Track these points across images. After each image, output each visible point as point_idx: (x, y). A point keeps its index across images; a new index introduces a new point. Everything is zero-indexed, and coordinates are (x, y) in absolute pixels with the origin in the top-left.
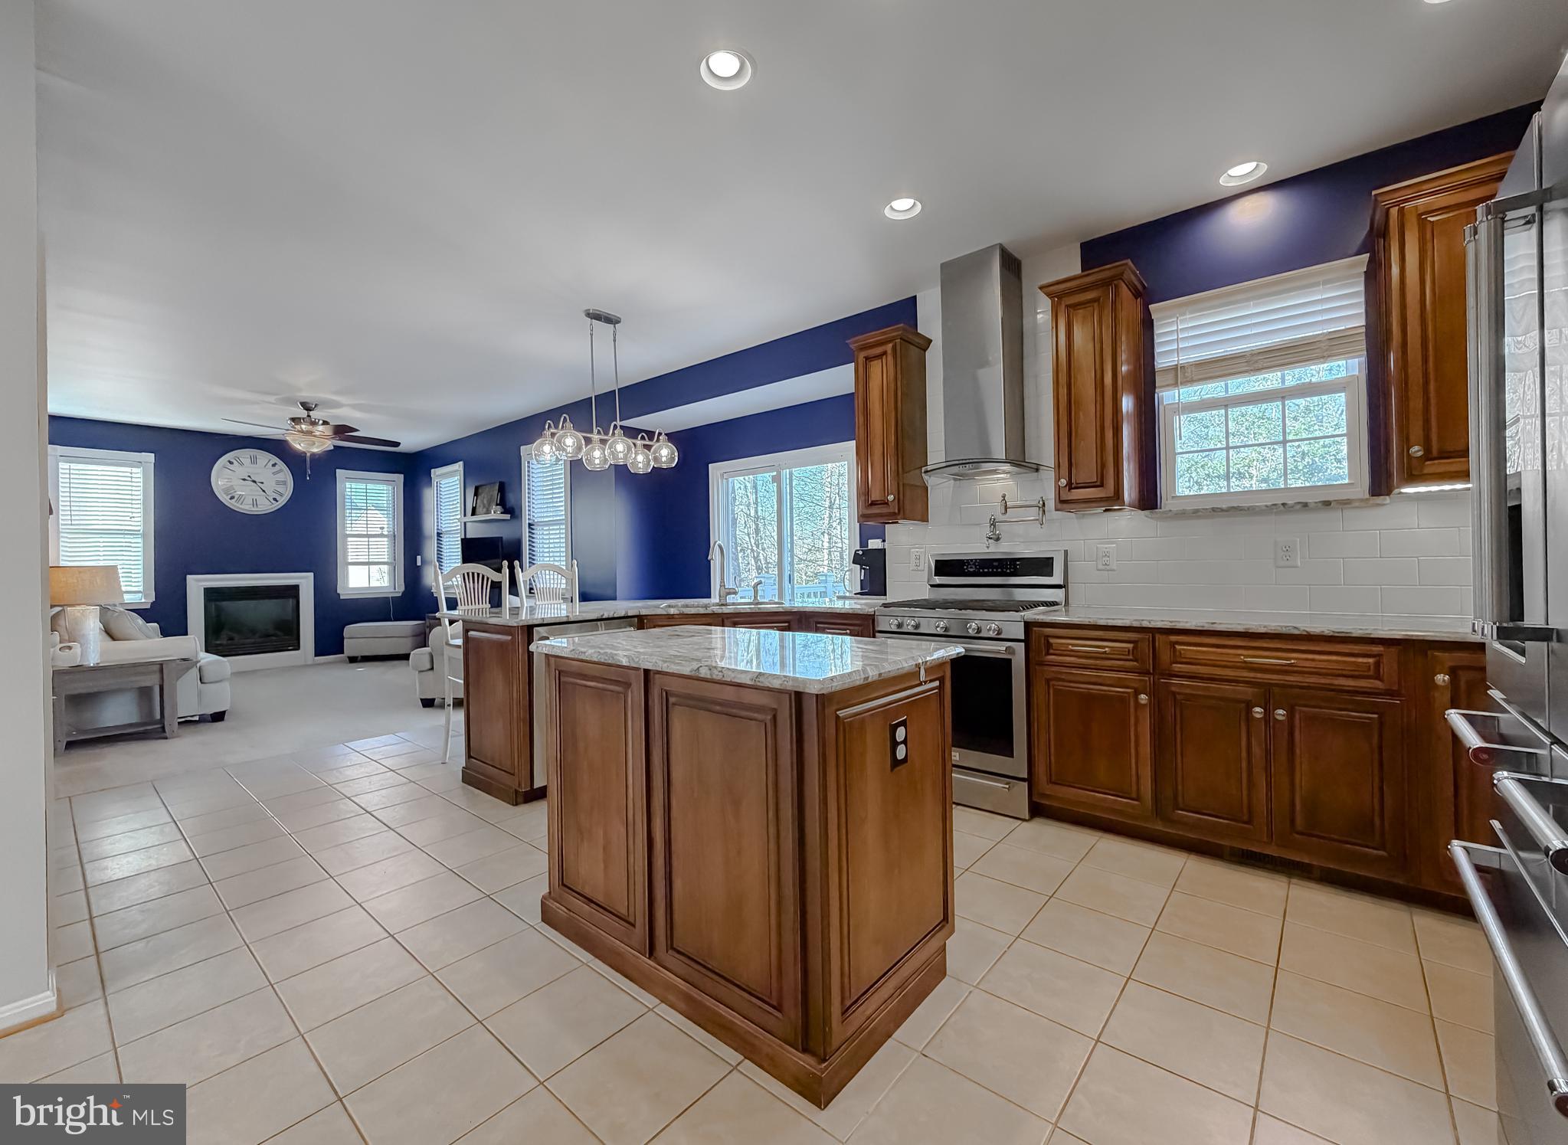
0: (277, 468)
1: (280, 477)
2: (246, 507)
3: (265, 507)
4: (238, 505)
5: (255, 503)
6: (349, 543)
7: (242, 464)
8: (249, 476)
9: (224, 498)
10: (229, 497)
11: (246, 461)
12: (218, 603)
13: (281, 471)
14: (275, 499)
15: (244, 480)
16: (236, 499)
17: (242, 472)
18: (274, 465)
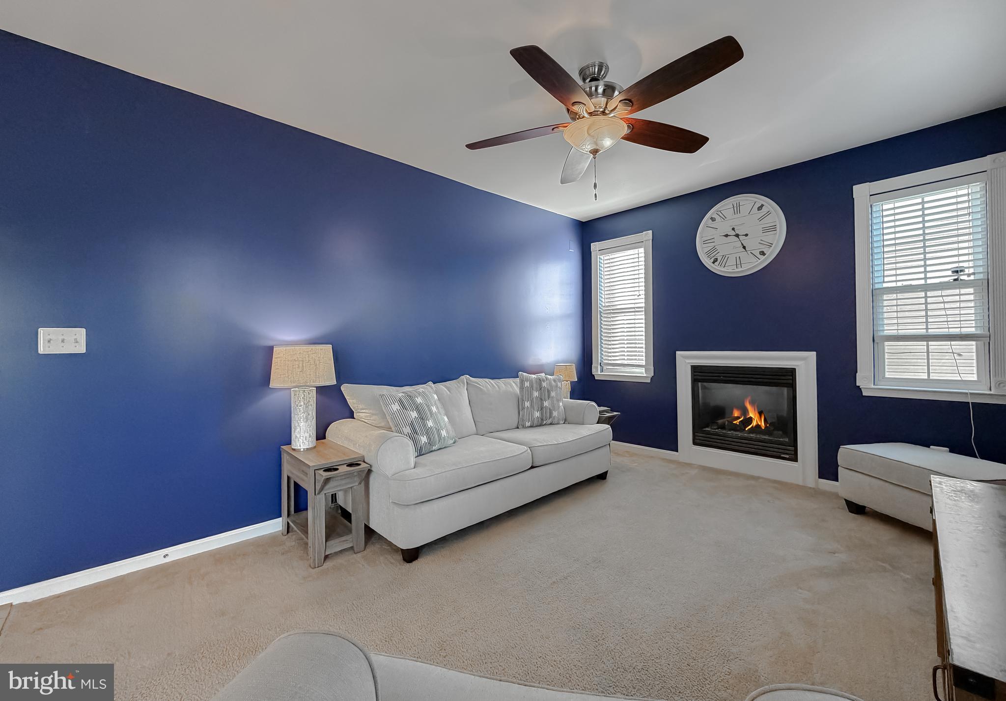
0: (764, 208)
1: (769, 221)
2: (731, 270)
3: (751, 265)
4: (723, 269)
5: (738, 262)
6: (885, 303)
7: (724, 218)
8: (732, 230)
9: (707, 262)
10: (712, 260)
11: (729, 213)
12: (705, 384)
13: (769, 213)
14: (763, 253)
15: (727, 236)
16: (719, 260)
17: (724, 227)
18: (760, 208)
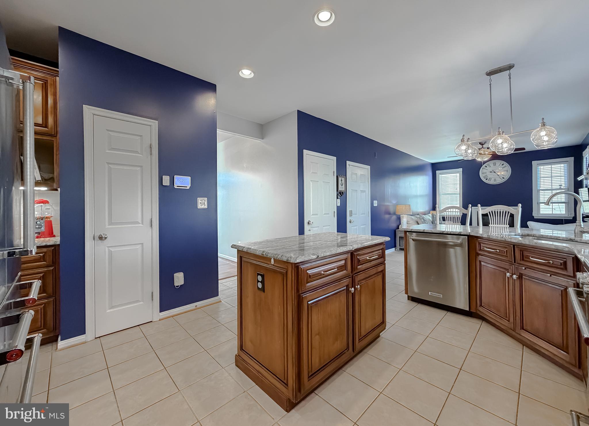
0: (504, 165)
1: (506, 169)
2: (492, 182)
3: (499, 181)
4: (489, 182)
5: (495, 180)
6: (540, 193)
8: (493, 170)
9: (484, 180)
10: (486, 179)
11: (492, 165)
13: (505, 166)
14: (503, 178)
15: (491, 172)
16: (488, 179)
17: (490, 169)
18: (503, 165)
